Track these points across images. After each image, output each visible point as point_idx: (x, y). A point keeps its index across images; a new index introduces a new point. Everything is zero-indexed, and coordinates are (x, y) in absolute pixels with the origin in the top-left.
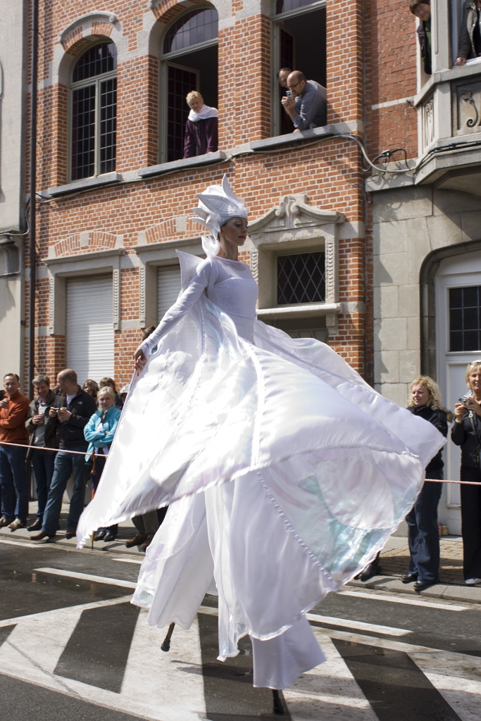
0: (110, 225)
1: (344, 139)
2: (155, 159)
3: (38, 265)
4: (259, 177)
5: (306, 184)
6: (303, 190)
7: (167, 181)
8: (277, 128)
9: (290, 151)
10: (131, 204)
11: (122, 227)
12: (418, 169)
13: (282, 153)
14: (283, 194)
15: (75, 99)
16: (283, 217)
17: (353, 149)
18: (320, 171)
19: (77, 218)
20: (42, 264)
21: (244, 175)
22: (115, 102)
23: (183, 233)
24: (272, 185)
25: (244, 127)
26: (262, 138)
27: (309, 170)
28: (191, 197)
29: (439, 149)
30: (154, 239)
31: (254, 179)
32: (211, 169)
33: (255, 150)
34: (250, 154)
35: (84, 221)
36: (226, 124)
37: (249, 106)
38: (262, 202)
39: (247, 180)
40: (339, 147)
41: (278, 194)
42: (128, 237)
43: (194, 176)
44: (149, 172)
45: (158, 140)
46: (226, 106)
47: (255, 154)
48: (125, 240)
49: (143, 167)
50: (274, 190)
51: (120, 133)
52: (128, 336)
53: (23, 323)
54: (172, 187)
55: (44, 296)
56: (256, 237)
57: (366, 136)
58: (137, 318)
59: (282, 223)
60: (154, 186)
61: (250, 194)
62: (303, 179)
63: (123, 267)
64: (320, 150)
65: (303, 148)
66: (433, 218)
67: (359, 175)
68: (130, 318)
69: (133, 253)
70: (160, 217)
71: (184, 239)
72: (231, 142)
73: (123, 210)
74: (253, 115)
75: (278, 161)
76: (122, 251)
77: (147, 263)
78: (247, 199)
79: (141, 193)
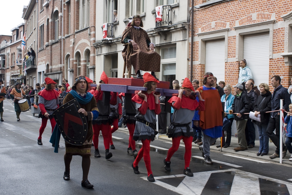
0: (224, 18)
3: (194, 36)
10: (233, 9)
11: (229, 19)
19: (210, 16)
20: (196, 36)
23: (255, 21)
28: (259, 5)
30: (243, 24)
35: (213, 17)
38: (291, 6)
42: (231, 23)
48: (230, 25)
52: (231, 64)
53: (188, 60)
55: (197, 49)
56: (288, 21)
58: (235, 57)
61: (285, 2)
63: (229, 36)
68: (232, 57)
69: (233, 30)
70: (245, 14)
71: (255, 23)
73: (229, 12)
76: (229, 29)
77: (239, 34)
78: (284, 5)
79: (237, 4)
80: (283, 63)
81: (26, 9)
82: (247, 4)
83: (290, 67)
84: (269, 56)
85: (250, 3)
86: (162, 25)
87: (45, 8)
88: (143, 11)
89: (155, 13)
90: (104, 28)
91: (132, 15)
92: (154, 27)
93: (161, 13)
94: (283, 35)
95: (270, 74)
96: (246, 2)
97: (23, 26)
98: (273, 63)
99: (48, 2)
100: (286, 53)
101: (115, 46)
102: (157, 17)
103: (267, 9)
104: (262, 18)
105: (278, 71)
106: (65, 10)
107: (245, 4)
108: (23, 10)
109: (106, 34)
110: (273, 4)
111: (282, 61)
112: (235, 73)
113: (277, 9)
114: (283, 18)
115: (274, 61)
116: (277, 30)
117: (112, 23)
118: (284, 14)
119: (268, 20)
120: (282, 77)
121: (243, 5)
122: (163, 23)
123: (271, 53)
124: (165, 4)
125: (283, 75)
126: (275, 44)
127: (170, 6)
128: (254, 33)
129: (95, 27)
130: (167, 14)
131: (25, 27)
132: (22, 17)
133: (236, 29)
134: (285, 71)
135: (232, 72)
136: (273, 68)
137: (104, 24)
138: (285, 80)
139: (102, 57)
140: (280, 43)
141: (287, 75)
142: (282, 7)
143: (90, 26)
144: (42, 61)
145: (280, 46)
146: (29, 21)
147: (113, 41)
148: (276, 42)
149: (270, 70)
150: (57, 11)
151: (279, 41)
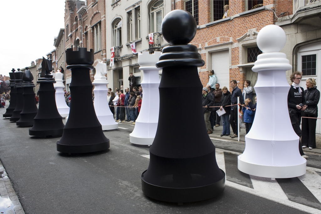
0: (197, 41)
1: (268, 10)
2: (210, 20)
4: (242, 24)
5: (257, 25)
6: (255, 27)
7: (214, 27)
8: (247, 8)
9: (251, 15)
10: (203, 34)
11: (201, 42)
12: (293, 18)
13: (249, 16)
14: (249, 29)
15: (186, 5)
16: (249, 36)
17: (271, 13)
18: (261, 21)
21: (237, 24)
22: (198, 4)
23: (219, 42)
24: (246, 26)
25: (237, 9)
26: (243, 12)
27: (257, 21)
28: (221, 31)
29: (300, 11)
30: (210, 45)
31: (240, 24)
32: (227, 22)
33: (240, 15)
34: (239, 17)
36: (231, 8)
37: (238, 2)
38: (243, 32)
39: (238, 25)
40: (267, 13)
41: (248, 29)
42: (203, 44)
43: (222, 25)
44: (208, 25)
45: (211, 15)
46: (231, 3)
47: (240, 17)
48: (201, 45)
49: (206, 23)
50: (246, 28)
51: (199, 14)
52: (203, 73)
54: (215, 29)
56: (241, 42)
57: (276, 9)
58: (206, 68)
59: (249, 38)
60: (210, 29)
61: (239, 29)
62: (255, 24)
63: (201, 53)
64: (261, 14)
65: (255, 14)
66: (298, 34)
67: (273, 21)
68: (203, 68)
69: (204, 49)
70: (212, 38)
71: (219, 44)
72: (233, 14)
73: (201, 36)
74: (240, 5)
75: (248, 19)
76: (201, 49)
77: (208, 52)
78: (238, 31)
79: (206, 31)
80: (239, 71)
81: (56, 39)
82: (213, 31)
83: (243, 74)
84: (229, 67)
85: (215, 30)
86: (154, 47)
87: (69, 38)
88: (140, 37)
89: (148, 38)
90: (112, 51)
91: (132, 40)
92: (148, 48)
93: (153, 39)
94: (238, 52)
95: (230, 79)
96: (212, 30)
97: (55, 51)
98: (232, 72)
99: (72, 34)
100: (241, 65)
101: (121, 63)
102: (150, 41)
103: (227, 34)
104: (223, 40)
105: (236, 77)
106: (84, 39)
107: (211, 31)
108: (54, 40)
109: (114, 55)
110: (231, 30)
111: (238, 70)
112: (206, 80)
113: (233, 34)
114: (237, 40)
115: (233, 71)
116: (234, 49)
117: (118, 47)
118: (238, 37)
119: (227, 42)
120: (238, 82)
121: (210, 31)
122: (154, 45)
123: (231, 65)
124: (155, 32)
125: (239, 80)
126: (233, 59)
127: (159, 33)
128: (218, 51)
129: (106, 50)
130: (157, 39)
131: (56, 52)
132: (54, 45)
133: (206, 48)
134: (240, 77)
135: (204, 79)
136: (232, 75)
137: (112, 48)
138: (240, 83)
139: (112, 71)
140: (237, 58)
141: (242, 80)
142: (237, 33)
143: (102, 49)
144: (69, 76)
145: (236, 60)
146: (59, 47)
147: (119, 60)
148: (234, 57)
149: (230, 77)
150: (78, 40)
151: (236, 56)
